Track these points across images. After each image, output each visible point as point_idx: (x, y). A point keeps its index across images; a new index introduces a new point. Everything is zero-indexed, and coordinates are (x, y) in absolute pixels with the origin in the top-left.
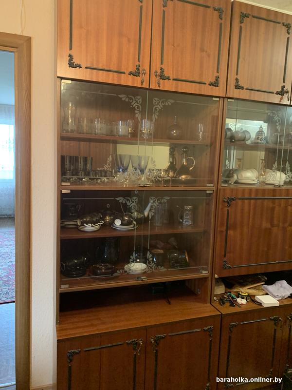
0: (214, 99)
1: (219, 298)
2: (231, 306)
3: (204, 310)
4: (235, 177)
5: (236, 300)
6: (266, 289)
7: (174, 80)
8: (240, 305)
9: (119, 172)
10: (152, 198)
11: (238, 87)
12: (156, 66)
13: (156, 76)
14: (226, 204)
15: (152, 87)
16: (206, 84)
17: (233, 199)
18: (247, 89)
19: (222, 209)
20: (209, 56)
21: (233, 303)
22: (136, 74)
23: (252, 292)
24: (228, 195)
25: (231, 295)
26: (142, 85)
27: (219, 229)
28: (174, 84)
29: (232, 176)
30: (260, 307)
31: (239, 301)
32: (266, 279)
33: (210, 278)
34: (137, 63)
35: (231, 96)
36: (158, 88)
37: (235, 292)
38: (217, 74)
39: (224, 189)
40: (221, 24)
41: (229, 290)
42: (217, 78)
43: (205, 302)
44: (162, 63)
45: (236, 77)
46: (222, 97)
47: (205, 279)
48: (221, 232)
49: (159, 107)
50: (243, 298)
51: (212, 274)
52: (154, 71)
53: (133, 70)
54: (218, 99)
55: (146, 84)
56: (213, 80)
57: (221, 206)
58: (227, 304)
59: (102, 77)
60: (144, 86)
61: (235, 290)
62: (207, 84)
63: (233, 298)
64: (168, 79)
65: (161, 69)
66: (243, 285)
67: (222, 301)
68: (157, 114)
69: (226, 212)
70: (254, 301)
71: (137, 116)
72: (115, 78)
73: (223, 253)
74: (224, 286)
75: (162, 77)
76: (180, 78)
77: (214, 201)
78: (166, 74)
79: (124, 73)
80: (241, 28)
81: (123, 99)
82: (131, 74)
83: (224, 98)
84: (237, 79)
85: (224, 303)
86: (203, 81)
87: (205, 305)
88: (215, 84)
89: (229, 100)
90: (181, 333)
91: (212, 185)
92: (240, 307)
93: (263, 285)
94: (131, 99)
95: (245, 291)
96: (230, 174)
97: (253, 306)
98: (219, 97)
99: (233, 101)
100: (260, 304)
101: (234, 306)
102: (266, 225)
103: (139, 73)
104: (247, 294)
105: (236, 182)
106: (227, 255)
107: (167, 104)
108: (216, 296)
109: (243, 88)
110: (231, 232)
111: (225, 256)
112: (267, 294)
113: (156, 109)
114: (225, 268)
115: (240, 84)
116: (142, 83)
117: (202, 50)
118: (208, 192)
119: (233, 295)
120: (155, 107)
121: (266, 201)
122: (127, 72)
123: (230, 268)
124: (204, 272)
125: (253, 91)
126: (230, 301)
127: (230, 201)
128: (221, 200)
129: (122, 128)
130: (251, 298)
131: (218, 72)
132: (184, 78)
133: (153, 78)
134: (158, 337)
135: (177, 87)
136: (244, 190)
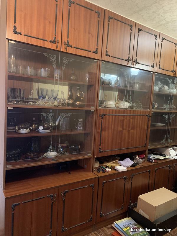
0: (95, 60)
1: (97, 169)
2: (103, 172)
3: (90, 175)
4: (105, 103)
5: (105, 170)
6: (120, 163)
7: (74, 48)
8: (107, 172)
9: (40, 99)
10: (62, 113)
11: (107, 55)
12: (65, 39)
13: (65, 44)
14: (101, 118)
15: (63, 50)
17: (104, 115)
18: (112, 57)
19: (99, 120)
20: (93, 37)
21: (104, 171)
22: (54, 42)
23: (113, 165)
24: (102, 113)
25: (102, 167)
26: (57, 48)
27: (97, 131)
28: (74, 50)
29: (103, 103)
30: (117, 172)
31: (107, 169)
32: (119, 158)
33: (92, 158)
34: (54, 36)
35: (104, 60)
36: (65, 51)
37: (105, 166)
38: (97, 47)
39: (100, 110)
40: (99, 21)
41: (101, 165)
42: (97, 49)
43: (89, 171)
44: (68, 38)
45: (106, 49)
46: (99, 60)
47: (90, 158)
48: (98, 132)
49: (66, 62)
50: (109, 168)
51: (93, 156)
52: (63, 42)
53: (52, 40)
54: (97, 61)
55: (59, 48)
56: (95, 50)
57: (98, 119)
58: (101, 172)
59: (34, 42)
60: (58, 49)
61: (105, 165)
62: (92, 52)
63: (104, 168)
64: (71, 47)
65: (68, 41)
66: (108, 162)
67: (98, 170)
68: (65, 66)
69: (101, 122)
70: (115, 169)
71: (53, 66)
72: (42, 43)
73: (99, 144)
74: (99, 163)
75: (68, 45)
76: (77, 47)
77: (95, 116)
78: (70, 44)
79: (47, 41)
80: (109, 24)
81: (46, 56)
82: (50, 41)
83: (100, 60)
84: (107, 51)
85: (99, 171)
86: (90, 50)
87: (90, 173)
88: (96, 52)
89: (102, 62)
90: (77, 188)
91: (94, 107)
92: (108, 173)
93: (118, 161)
94: (50, 56)
95: (110, 164)
96: (102, 102)
97: (114, 172)
98: (98, 60)
99: (104, 62)
100: (118, 170)
101: (105, 172)
102: (120, 129)
103: (55, 42)
104: (111, 166)
105: (105, 107)
106: (101, 144)
107: (70, 61)
108: (95, 168)
109: (109, 56)
110: (103, 133)
112: (121, 165)
113: (64, 63)
114: (100, 152)
115: (109, 53)
116: (57, 47)
117: (89, 33)
118: (92, 111)
119: (104, 167)
120: (64, 62)
121: (120, 116)
122: (49, 41)
123: (102, 152)
124: (89, 155)
125: (114, 58)
126: (102, 170)
127: (103, 116)
128: (98, 116)
129: (43, 73)
130: (113, 168)
131: (97, 46)
132: (80, 47)
133: (63, 46)
134: (65, 192)
135: (76, 52)
136: (110, 110)
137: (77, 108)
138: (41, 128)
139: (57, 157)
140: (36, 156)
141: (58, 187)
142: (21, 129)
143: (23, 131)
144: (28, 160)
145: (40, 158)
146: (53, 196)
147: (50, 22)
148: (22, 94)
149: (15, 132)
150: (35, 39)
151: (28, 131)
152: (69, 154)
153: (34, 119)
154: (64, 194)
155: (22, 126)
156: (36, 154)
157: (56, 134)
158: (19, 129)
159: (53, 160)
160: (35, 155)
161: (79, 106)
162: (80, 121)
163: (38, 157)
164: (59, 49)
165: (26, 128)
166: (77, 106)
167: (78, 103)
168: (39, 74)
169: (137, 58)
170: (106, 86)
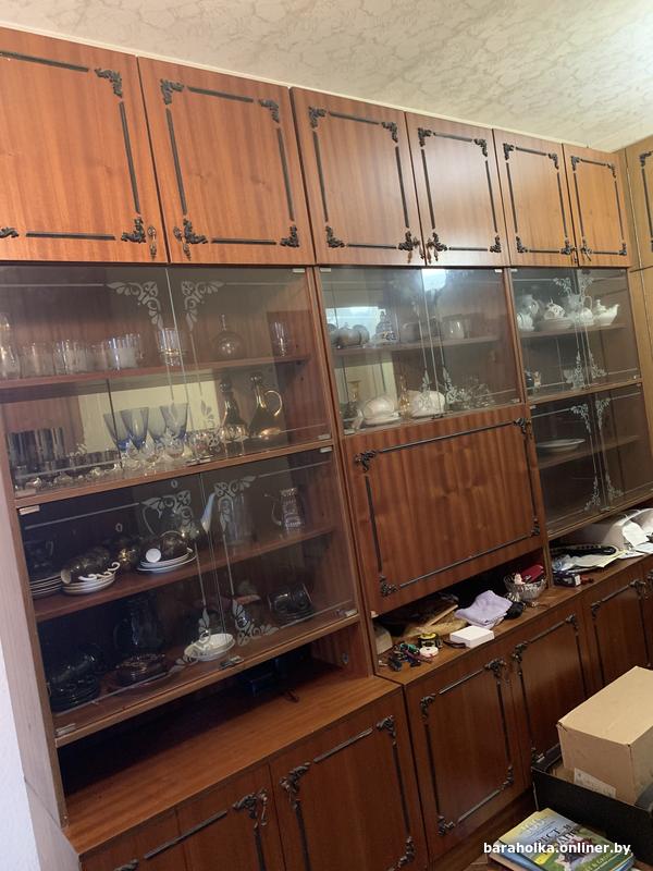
0: (295, 271)
1: (386, 660)
2: (412, 666)
3: (369, 689)
4: (360, 414)
5: (419, 653)
6: (465, 616)
7: (214, 241)
8: (429, 660)
9: (124, 450)
10: (220, 484)
11: (333, 244)
12: (175, 219)
13: (179, 237)
14: (361, 467)
15: (176, 259)
16: (275, 243)
17: (371, 456)
18: (350, 246)
19: (356, 477)
20: (269, 189)
21: (416, 660)
22: (137, 237)
23: (441, 628)
24: (361, 450)
25: (406, 647)
26: (154, 257)
27: (358, 520)
28: (216, 251)
29: (355, 415)
30: (464, 651)
31: (425, 651)
32: (456, 598)
33: (362, 624)
34: (136, 216)
35: (326, 262)
36: (186, 261)
37: (412, 639)
38: (291, 224)
39: (351, 440)
40: (279, 131)
41: (400, 639)
42: (294, 230)
43: (363, 674)
44: (184, 212)
45: (325, 225)
46: (310, 266)
47: (354, 627)
48: (363, 523)
49: (196, 298)
50: (430, 645)
51: (365, 614)
52: (172, 229)
53: (131, 230)
54: (302, 271)
55: (161, 255)
56: (288, 235)
57: (352, 474)
58: (406, 664)
59: (68, 252)
60: (158, 260)
61: (411, 635)
62: (278, 242)
63: (412, 651)
64: (203, 240)
65: (186, 223)
66: (421, 621)
67: (393, 661)
68: (195, 312)
69: (364, 483)
70: (451, 645)
71: (154, 321)
72: (96, 250)
73: (376, 564)
74: (388, 633)
75: (191, 239)
76: (225, 237)
77: (337, 466)
78: (197, 231)
79: (113, 238)
80: (315, 135)
81: (119, 291)
82: (126, 238)
83: (312, 266)
84: (328, 229)
85: (399, 665)
86: (270, 239)
87: (366, 680)
88: (292, 242)
89: (322, 270)
90: (337, 749)
91: (328, 436)
92: (430, 662)
93: (455, 610)
94: (135, 289)
95: (429, 630)
96: (350, 411)
97: (452, 654)
98: (304, 267)
99: (329, 270)
100: (463, 646)
101: (419, 665)
102: (436, 492)
103: (143, 236)
104: (434, 635)
105: (364, 425)
106: (384, 565)
107: (209, 292)
108: (380, 656)
109: (342, 245)
110: (380, 520)
111: (380, 570)
112: (468, 625)
113: (190, 304)
114: (387, 595)
115: (337, 237)
116: (153, 254)
117: (255, 180)
118: (323, 451)
119: (411, 646)
120: (187, 298)
121: (426, 446)
122: (119, 236)
123: (393, 590)
124: (349, 614)
125: (361, 249)
126: (409, 657)
127: (366, 460)
128: (350, 462)
129: (121, 352)
130: (443, 641)
131: (292, 219)
132: (233, 237)
133: (173, 242)
134: (295, 774)
135: (223, 256)
136: (385, 433)
137: (268, 453)
138: (153, 556)
139: (233, 650)
140: (159, 665)
141: (266, 763)
142: (81, 578)
143: (92, 582)
144: (132, 687)
145: (174, 669)
146: (257, 803)
147: (109, 172)
148: (55, 446)
149: (62, 593)
150: (71, 240)
151: (108, 577)
152: (275, 629)
153: (119, 527)
154: (292, 784)
155: (81, 565)
156: (154, 657)
157: (214, 564)
158: (75, 580)
159: (222, 664)
160: (154, 663)
161: (273, 442)
162: (289, 498)
163: (165, 669)
164: (160, 258)
165: (100, 570)
166: (263, 444)
167: (266, 432)
168: (104, 360)
169: (436, 231)
170: (351, 349)
